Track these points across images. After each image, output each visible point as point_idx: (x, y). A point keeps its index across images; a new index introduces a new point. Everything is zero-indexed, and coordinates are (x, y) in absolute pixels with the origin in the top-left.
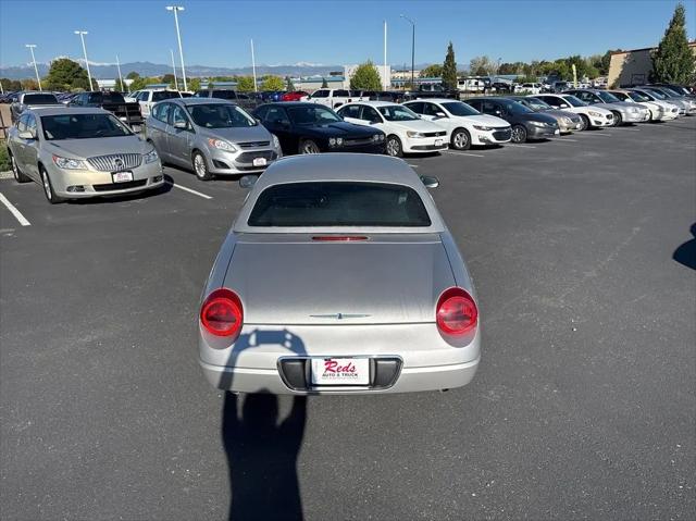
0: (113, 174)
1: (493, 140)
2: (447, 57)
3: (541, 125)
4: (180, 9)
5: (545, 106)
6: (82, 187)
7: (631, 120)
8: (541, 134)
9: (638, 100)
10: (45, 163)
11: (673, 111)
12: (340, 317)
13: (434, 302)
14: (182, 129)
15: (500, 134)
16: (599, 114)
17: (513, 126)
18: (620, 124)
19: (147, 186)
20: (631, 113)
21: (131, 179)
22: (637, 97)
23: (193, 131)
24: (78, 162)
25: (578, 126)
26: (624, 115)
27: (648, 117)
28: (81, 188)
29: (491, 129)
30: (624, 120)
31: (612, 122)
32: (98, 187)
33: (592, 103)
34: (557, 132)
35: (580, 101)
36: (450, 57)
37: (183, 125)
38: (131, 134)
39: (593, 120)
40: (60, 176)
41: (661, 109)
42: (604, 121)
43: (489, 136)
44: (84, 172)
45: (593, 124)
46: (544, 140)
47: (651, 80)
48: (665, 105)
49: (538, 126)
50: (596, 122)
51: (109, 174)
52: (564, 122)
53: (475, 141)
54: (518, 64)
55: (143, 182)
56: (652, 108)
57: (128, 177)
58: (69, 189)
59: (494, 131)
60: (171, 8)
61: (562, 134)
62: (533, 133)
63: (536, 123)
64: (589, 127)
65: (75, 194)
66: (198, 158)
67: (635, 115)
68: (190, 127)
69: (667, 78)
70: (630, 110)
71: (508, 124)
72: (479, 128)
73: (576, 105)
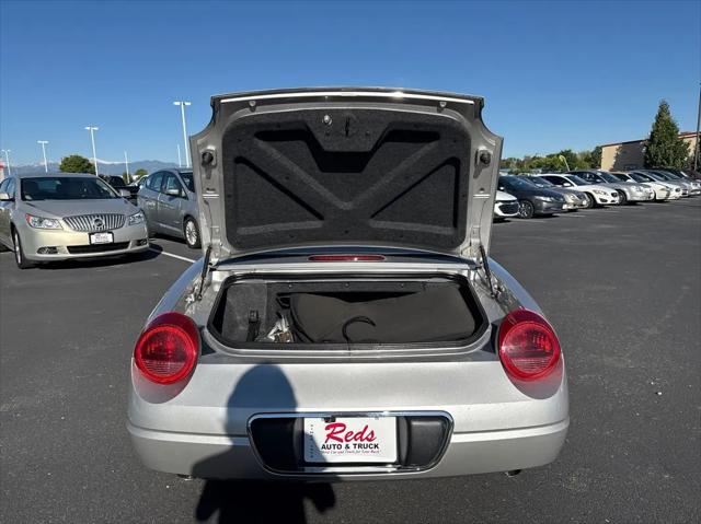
0: (90, 234)
1: (500, 213)
3: (548, 199)
4: (187, 104)
5: (550, 184)
6: (54, 248)
7: (636, 199)
8: (548, 208)
9: (639, 181)
10: (17, 225)
11: (677, 190)
14: (174, 196)
15: (506, 207)
16: (604, 194)
17: (520, 200)
18: (625, 202)
19: (129, 249)
20: (635, 192)
21: (111, 240)
22: (639, 179)
23: (186, 198)
24: (53, 221)
25: (585, 203)
26: (628, 194)
27: (652, 196)
28: (53, 250)
29: (498, 202)
30: (629, 198)
31: (617, 200)
32: (72, 249)
33: (595, 182)
34: (565, 207)
35: (583, 181)
37: (176, 191)
38: (117, 197)
39: (598, 198)
40: (32, 237)
41: (666, 189)
42: (610, 199)
43: (496, 209)
44: (60, 234)
45: (599, 202)
46: (550, 216)
47: (647, 166)
48: (670, 186)
49: (545, 201)
50: (601, 200)
51: (86, 234)
52: (570, 199)
54: (511, 159)
55: (125, 245)
56: (657, 188)
57: (108, 238)
58: (41, 250)
59: (500, 204)
60: (177, 103)
61: (570, 211)
62: (540, 208)
63: (542, 198)
64: (594, 205)
65: (46, 256)
66: (190, 225)
67: (640, 194)
68: (183, 193)
69: (663, 163)
70: (633, 189)
71: (514, 198)
73: (579, 184)
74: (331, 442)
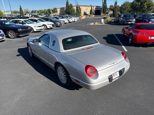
1: (52, 27)
2: (20, 9)
3: (59, 23)
8: (59, 25)
18: (70, 22)
22: (70, 17)
25: (64, 23)
29: (51, 24)
31: (68, 22)
36: (21, 9)
39: (65, 21)
41: (75, 19)
45: (66, 23)
46: (59, 27)
52: (62, 22)
59: (52, 25)
62: (58, 25)
63: (58, 23)
67: (72, 20)
70: (70, 19)
71: (54, 23)
72: (48, 24)
73: (61, 19)
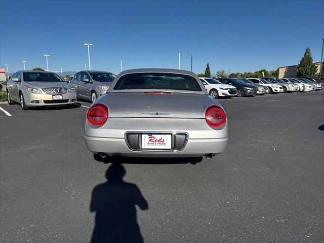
0: (53, 96)
1: (229, 94)
2: (207, 69)
3: (250, 89)
4: (91, 45)
5: (252, 83)
6: (38, 101)
7: (291, 90)
8: (250, 93)
9: (293, 83)
10: (23, 91)
11: (310, 87)
12: (157, 114)
13: (204, 110)
14: (87, 82)
15: (231, 91)
16: (276, 87)
17: (237, 89)
18: (286, 92)
19: (69, 103)
20: (291, 87)
21: (61, 98)
22: (293, 82)
23: (92, 83)
24: (38, 89)
25: (267, 91)
26: (287, 88)
27: (298, 89)
28: (38, 102)
29: (227, 89)
30: (288, 90)
31: (282, 90)
32: (45, 102)
33: (273, 83)
34: (258, 92)
35: (267, 82)
36: (208, 69)
37: (87, 80)
38: (63, 81)
39: (273, 89)
40: (29, 96)
41: (304, 86)
42: (279, 90)
43: (227, 92)
44: (41, 95)
45: (274, 91)
46: (251, 96)
47: (298, 76)
48: (306, 85)
49: (249, 90)
50: (275, 90)
51: (51, 95)
52: (261, 89)
53: (220, 94)
54: (238, 73)
55: (67, 101)
56: (300, 86)
57: (60, 98)
58: (32, 102)
59: (229, 90)
60: (86, 44)
61: (260, 94)
62: (247, 92)
63: (248, 88)
64: (272, 92)
65: (34, 104)
66: (94, 94)
67: (293, 88)
68: (91, 81)
69: (305, 75)
70: (290, 86)
71: (235, 88)
72: (222, 89)
73: (265, 83)
74: (151, 142)
